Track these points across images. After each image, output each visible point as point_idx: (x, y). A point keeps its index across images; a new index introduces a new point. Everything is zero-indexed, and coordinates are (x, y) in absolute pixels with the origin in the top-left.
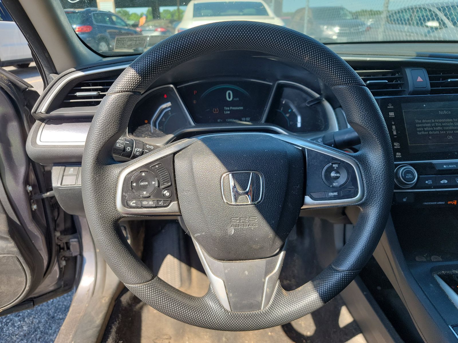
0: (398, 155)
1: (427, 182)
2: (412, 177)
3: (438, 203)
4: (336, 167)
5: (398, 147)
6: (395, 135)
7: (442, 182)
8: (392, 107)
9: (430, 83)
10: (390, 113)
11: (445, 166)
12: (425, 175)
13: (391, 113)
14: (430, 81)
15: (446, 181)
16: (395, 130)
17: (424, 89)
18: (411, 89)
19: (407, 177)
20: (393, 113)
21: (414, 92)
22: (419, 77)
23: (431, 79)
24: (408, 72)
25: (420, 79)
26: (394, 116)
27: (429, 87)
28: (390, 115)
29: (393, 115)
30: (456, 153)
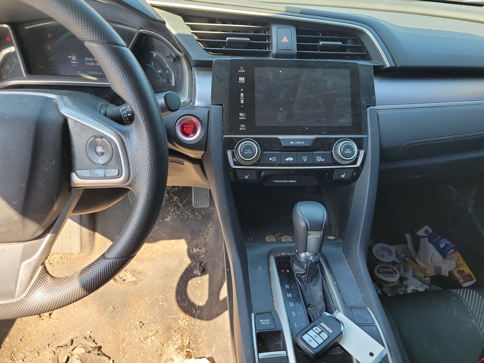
0: (243, 127)
1: (270, 159)
2: (251, 153)
3: (289, 181)
4: (100, 142)
5: (244, 118)
6: (242, 104)
7: (287, 159)
8: (243, 71)
9: (297, 44)
10: (240, 78)
11: (292, 143)
12: (269, 151)
13: (242, 78)
14: (297, 42)
15: (292, 159)
16: (243, 98)
17: (288, 52)
18: (274, 50)
19: (245, 153)
20: (244, 78)
21: (277, 55)
22: (285, 37)
23: (299, 40)
24: (275, 29)
25: (285, 40)
26: (244, 82)
27: (295, 50)
28: (240, 80)
29: (244, 80)
30: (307, 128)
